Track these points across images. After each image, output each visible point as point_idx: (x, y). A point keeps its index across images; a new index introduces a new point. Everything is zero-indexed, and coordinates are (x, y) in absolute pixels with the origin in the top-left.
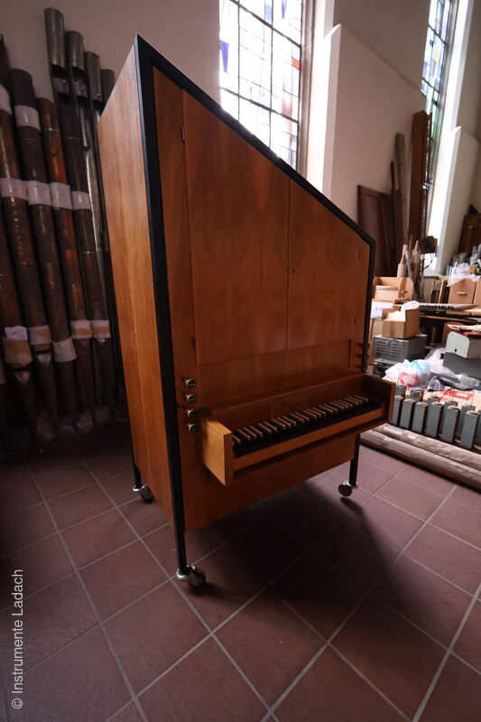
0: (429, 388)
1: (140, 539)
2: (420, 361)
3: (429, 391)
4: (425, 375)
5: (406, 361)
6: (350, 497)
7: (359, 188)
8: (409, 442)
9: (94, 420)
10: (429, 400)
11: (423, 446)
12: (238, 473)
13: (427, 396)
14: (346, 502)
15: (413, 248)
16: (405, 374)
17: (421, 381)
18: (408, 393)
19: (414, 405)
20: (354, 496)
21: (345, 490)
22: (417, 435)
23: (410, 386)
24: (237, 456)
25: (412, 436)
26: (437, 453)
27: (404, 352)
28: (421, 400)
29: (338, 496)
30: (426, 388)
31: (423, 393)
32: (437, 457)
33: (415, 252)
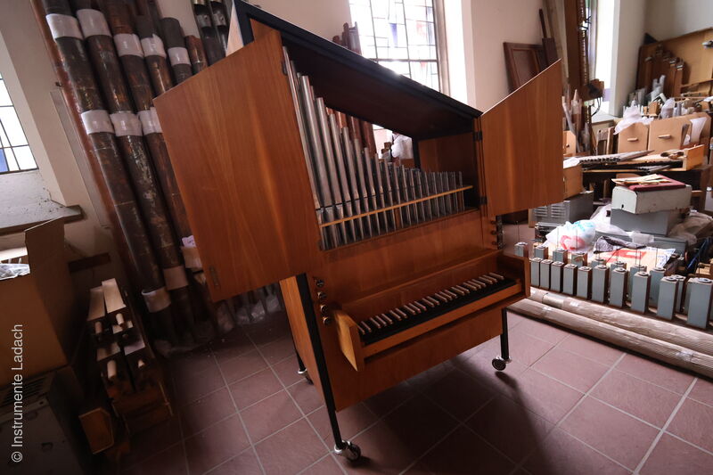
0: (595, 249)
1: (305, 416)
2: (583, 222)
3: (595, 252)
4: (589, 236)
5: (568, 223)
6: (504, 371)
7: (505, 45)
8: (571, 310)
9: (265, 309)
10: (593, 264)
11: (587, 314)
12: (368, 360)
13: (592, 258)
14: (501, 376)
15: (572, 98)
16: (567, 237)
17: (585, 243)
18: (570, 257)
19: (576, 270)
20: (509, 370)
21: (499, 365)
22: (580, 302)
23: (573, 249)
24: (366, 345)
25: (574, 303)
26: (601, 321)
27: (567, 213)
28: (585, 264)
29: (492, 371)
30: (592, 249)
31: (586, 256)
32: (601, 324)
33: (575, 103)
